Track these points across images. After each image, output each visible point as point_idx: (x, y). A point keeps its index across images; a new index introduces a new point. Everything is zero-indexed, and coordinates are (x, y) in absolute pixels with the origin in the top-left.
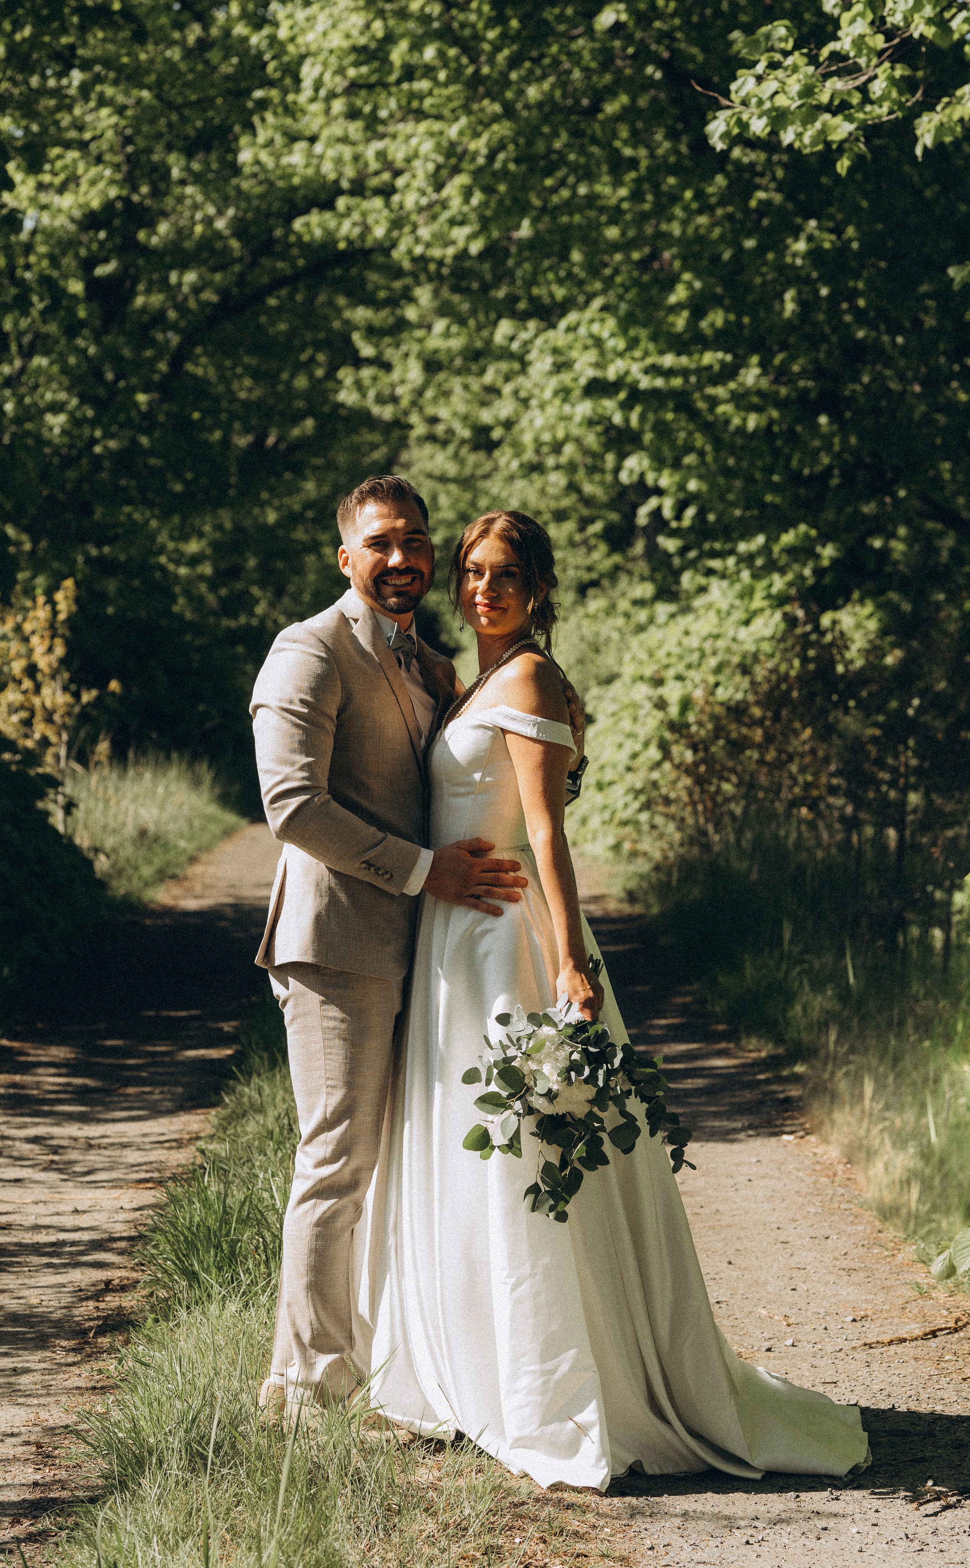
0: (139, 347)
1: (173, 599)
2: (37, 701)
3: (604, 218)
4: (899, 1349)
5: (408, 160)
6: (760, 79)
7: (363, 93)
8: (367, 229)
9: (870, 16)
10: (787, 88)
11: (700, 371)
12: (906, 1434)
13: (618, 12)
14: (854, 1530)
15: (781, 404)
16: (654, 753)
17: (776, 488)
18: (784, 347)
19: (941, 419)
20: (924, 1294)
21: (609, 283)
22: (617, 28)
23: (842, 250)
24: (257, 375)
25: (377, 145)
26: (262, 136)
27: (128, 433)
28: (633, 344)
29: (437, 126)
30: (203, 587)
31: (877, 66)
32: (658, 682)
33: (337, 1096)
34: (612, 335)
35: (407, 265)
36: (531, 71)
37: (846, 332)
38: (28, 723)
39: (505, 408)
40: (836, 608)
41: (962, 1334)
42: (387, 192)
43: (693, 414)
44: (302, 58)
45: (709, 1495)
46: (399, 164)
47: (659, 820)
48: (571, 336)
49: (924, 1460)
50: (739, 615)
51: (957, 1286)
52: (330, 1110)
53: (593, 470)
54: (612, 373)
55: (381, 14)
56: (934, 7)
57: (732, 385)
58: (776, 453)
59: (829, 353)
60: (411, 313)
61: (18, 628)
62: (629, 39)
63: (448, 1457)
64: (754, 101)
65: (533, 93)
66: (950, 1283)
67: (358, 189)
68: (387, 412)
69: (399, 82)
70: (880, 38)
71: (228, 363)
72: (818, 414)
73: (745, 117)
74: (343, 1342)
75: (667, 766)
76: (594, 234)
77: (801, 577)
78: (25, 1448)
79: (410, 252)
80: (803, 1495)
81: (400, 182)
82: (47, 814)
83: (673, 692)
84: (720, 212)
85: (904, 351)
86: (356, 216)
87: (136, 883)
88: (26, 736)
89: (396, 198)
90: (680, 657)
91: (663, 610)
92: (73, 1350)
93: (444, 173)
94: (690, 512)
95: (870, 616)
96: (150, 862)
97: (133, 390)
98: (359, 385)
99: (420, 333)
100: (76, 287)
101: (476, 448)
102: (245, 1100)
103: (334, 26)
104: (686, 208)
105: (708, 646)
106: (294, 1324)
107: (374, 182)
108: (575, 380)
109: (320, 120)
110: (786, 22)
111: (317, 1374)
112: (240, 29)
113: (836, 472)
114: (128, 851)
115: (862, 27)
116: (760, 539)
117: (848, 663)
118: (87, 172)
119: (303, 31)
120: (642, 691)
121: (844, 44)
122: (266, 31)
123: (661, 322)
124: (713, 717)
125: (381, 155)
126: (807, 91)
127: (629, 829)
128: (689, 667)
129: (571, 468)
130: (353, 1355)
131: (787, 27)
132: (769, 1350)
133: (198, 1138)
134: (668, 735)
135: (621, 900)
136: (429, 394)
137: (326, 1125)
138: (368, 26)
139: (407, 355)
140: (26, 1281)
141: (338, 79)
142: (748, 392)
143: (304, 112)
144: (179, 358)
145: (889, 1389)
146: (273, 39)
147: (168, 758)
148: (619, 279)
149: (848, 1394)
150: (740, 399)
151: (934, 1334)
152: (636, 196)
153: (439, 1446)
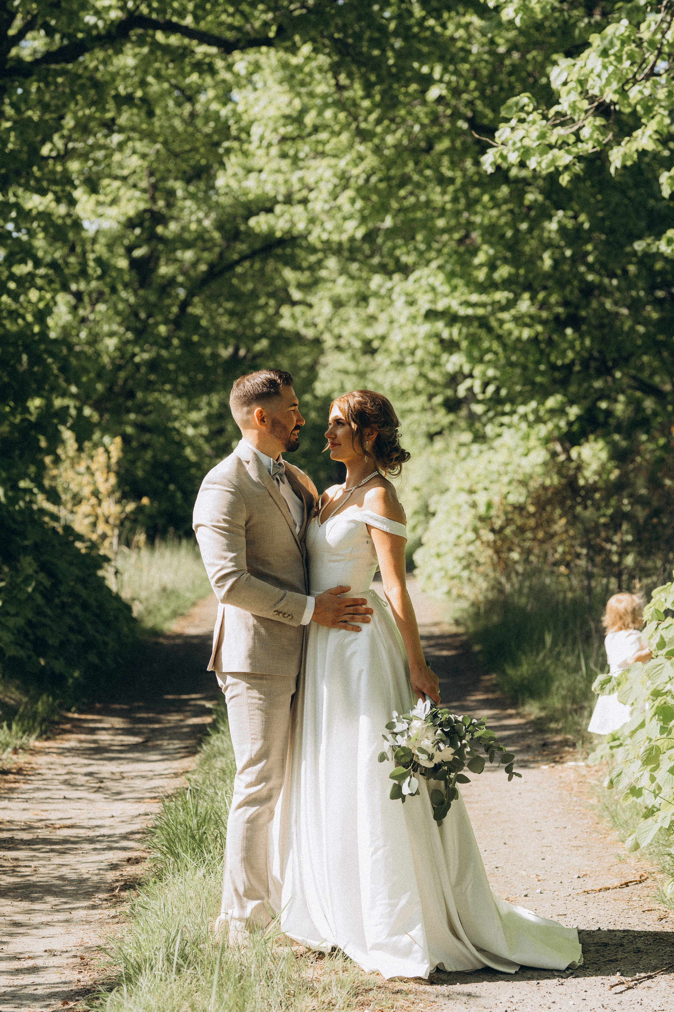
0: (160, 298)
1: (183, 447)
2: (99, 511)
3: (436, 214)
4: (606, 894)
5: (317, 182)
6: (513, 129)
7: (289, 143)
8: (293, 224)
9: (580, 89)
10: (530, 134)
11: (493, 303)
12: (606, 945)
13: (441, 89)
14: (571, 1003)
15: (543, 322)
16: (471, 536)
17: (542, 373)
18: (545, 288)
19: (641, 329)
20: (622, 861)
21: (439, 251)
22: (440, 99)
23: (579, 228)
24: (232, 313)
25: (299, 174)
26: (231, 169)
27: (155, 349)
28: (454, 288)
29: (333, 161)
30: (201, 441)
31: (584, 120)
32: (471, 492)
33: (258, 745)
34: (442, 284)
35: (319, 245)
36: (388, 127)
37: (581, 278)
38: (94, 525)
39: (380, 328)
40: (580, 444)
41: (643, 884)
42: (304, 201)
43: (490, 330)
44: (251, 123)
45: (485, 983)
46: (312, 185)
47: (474, 576)
48: (417, 285)
49: (616, 960)
50: (521, 450)
51: (642, 856)
52: (254, 753)
53: (435, 364)
54: (440, 306)
55: (299, 94)
56: (619, 82)
57: (513, 312)
58: (542, 352)
59: (572, 292)
60: (323, 273)
61: (88, 468)
62: (447, 105)
63: (326, 962)
64: (510, 142)
65: (390, 140)
66: (638, 853)
67: (288, 200)
68: (309, 333)
69: (310, 135)
70: (586, 102)
71: (214, 306)
72: (565, 327)
73: (505, 152)
74: (263, 894)
75: (478, 543)
76: (430, 224)
77: (557, 427)
78: (74, 959)
79: (319, 237)
80: (542, 982)
81: (312, 196)
82: (104, 578)
83: (482, 499)
84: (505, 208)
85: (618, 288)
86: (287, 217)
87: (159, 619)
88: (93, 532)
89: (310, 205)
90: (486, 477)
91: (475, 447)
92: (106, 900)
93: (338, 189)
94: (491, 389)
95: (601, 450)
96: (167, 606)
97: (157, 324)
98: (293, 317)
99: (330, 285)
100: (123, 263)
101: (365, 352)
102: (216, 748)
103: (270, 102)
104: (484, 207)
105: (502, 469)
106: (234, 882)
107: (298, 196)
108: (418, 311)
109: (264, 160)
110: (528, 94)
111: (248, 913)
112: (214, 106)
113: (577, 362)
114: (155, 600)
115: (575, 96)
116: (533, 404)
117: (586, 479)
118: (126, 193)
119: (252, 107)
120: (464, 497)
121: (564, 106)
122: (230, 106)
123: (470, 275)
124: (506, 513)
125: (301, 180)
126: (543, 136)
127: (456, 581)
128: (492, 482)
129: (422, 363)
130: (270, 901)
131: (529, 98)
132: (526, 896)
133: (187, 772)
134: (479, 524)
135: (450, 625)
136: (336, 321)
137: (252, 762)
138: (290, 103)
139: (321, 299)
140: (80, 859)
141: (274, 135)
142: (522, 316)
143: (254, 155)
144: (184, 305)
145: (598, 918)
146: (234, 112)
147: (180, 543)
148: (446, 250)
149: (572, 922)
150: (518, 320)
151: (627, 885)
152: (455, 200)
153: (321, 955)
